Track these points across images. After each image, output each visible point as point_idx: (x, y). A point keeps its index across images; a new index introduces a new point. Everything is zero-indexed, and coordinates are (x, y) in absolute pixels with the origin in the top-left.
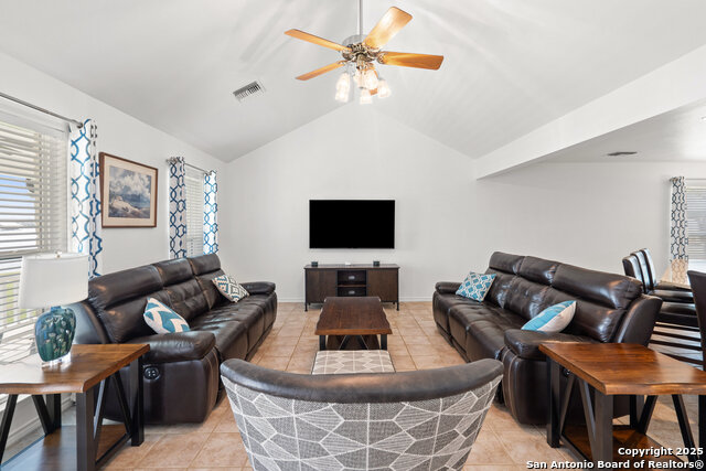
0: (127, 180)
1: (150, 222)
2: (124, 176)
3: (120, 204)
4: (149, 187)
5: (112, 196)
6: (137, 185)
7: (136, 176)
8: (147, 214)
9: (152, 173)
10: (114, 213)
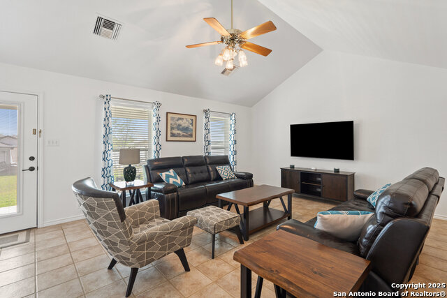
0: (180, 122)
1: (193, 139)
2: (178, 120)
3: (175, 132)
4: (192, 124)
5: (172, 128)
6: (184, 123)
7: (185, 120)
8: (191, 136)
9: (194, 118)
10: (173, 135)
